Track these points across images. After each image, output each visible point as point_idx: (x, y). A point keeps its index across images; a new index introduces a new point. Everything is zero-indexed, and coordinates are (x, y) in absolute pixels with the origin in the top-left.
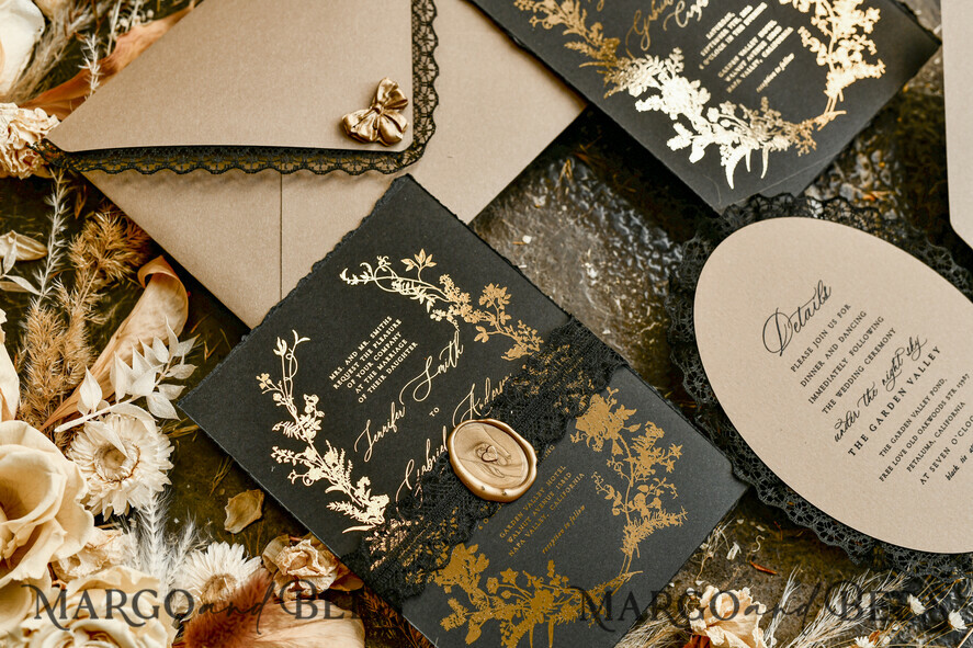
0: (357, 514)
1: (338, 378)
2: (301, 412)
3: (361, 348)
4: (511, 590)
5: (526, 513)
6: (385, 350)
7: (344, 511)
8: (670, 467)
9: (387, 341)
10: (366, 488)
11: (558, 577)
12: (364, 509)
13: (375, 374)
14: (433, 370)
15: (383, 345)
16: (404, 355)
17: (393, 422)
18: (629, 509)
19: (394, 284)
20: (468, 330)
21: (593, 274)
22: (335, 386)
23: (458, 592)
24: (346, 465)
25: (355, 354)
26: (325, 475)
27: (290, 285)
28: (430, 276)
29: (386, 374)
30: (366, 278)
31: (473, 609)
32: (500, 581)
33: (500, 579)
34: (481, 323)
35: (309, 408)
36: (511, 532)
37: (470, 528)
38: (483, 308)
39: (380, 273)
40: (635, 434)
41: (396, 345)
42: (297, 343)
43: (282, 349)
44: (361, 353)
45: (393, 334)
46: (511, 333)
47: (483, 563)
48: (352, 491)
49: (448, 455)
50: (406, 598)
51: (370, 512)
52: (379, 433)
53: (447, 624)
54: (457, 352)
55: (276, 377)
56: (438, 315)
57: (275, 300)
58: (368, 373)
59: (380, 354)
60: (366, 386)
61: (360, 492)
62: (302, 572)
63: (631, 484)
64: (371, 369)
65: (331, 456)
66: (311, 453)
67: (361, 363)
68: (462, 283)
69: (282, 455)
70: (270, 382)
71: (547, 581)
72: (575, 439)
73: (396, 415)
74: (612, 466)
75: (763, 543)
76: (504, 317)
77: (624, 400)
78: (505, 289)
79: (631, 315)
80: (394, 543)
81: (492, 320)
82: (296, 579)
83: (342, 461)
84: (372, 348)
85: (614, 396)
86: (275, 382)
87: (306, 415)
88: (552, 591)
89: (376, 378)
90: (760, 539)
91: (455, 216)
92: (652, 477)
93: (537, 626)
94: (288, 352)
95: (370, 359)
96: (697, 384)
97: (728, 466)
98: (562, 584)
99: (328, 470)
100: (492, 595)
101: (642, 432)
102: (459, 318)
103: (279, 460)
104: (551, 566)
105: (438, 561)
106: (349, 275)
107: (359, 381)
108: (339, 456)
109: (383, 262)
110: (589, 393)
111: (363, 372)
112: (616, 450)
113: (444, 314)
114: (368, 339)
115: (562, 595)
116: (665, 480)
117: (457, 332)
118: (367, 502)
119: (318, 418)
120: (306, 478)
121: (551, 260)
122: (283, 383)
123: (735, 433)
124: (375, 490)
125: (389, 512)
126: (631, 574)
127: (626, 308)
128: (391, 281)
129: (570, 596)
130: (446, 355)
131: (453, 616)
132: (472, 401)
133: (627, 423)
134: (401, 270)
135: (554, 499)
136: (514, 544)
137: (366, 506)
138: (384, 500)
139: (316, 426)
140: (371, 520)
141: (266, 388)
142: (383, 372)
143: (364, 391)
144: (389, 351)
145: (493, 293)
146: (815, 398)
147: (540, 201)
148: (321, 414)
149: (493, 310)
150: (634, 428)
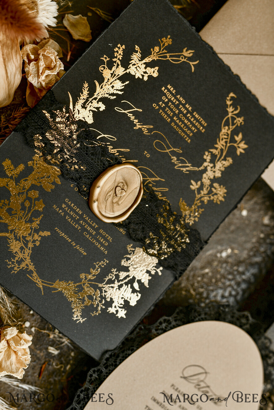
0: (81, 102)
1: (169, 90)
2: (147, 65)
3: (187, 106)
4: (30, 207)
5: (81, 216)
6: (186, 121)
7: (82, 93)
8: (112, 310)
9: (191, 123)
10: (98, 108)
11: (39, 239)
12: (84, 107)
13: (171, 115)
14: (173, 153)
15: (189, 121)
16: (183, 134)
17: (140, 126)
18: (84, 284)
19: (227, 128)
20: (198, 176)
21: (224, 254)
22: (163, 88)
23: (28, 171)
24: (113, 94)
25: (183, 102)
26: (106, 80)
27: (227, 60)
28: (232, 151)
29: (171, 122)
30: (230, 109)
31: (17, 180)
32: (37, 199)
33: (38, 199)
34: (202, 185)
35: (150, 70)
36: (69, 207)
37: (72, 179)
38: (211, 186)
39: (233, 119)
40: (132, 287)
41: (189, 129)
42: (191, 63)
43: (187, 53)
44: (184, 106)
45: (196, 127)
46: (196, 204)
47: (49, 188)
48: (95, 99)
49: (119, 163)
50: (24, 135)
51: (82, 110)
52: (133, 117)
53: (7, 163)
54: (184, 169)
55: (169, 49)
56: (207, 157)
57: (217, 49)
58: (171, 110)
59: (183, 118)
60: (164, 109)
61: (95, 104)
62: (42, 64)
63: (100, 285)
64: (174, 112)
65: (119, 85)
66: (121, 71)
67: (178, 105)
68: (226, 172)
69: (119, 51)
70: (166, 44)
71: (37, 231)
72: (129, 248)
73: (145, 129)
74: (112, 273)
75: (59, 369)
76: (206, 199)
77: (154, 278)
78: (223, 200)
79: (199, 279)
80: (61, 126)
81: (205, 191)
82: (37, 60)
83: (115, 92)
84: (187, 113)
85: (157, 273)
86: (166, 48)
87: (145, 68)
88: (30, 234)
89: (168, 115)
90: (61, 367)
91: (267, 167)
92: (105, 298)
93: (6, 225)
94: (185, 57)
95: (181, 112)
96: (164, 325)
97: (112, 347)
98: (34, 241)
99: (109, 83)
100: (27, 194)
101: (134, 291)
102: (205, 170)
103: (116, 49)
104: (47, 234)
105: (49, 157)
106: (232, 98)
107: (166, 104)
108: (119, 90)
109: (240, 120)
110: (158, 256)
111: (172, 107)
112: (123, 275)
113: (208, 160)
114: (193, 110)
115: (27, 241)
116: (104, 307)
117: (196, 169)
118: (88, 109)
119: (143, 76)
120: (104, 68)
121: (232, 228)
122: (165, 53)
123: (133, 351)
124: (96, 114)
125: (82, 124)
126: (41, 287)
127: (203, 276)
128: (228, 125)
129: (27, 247)
130: (183, 162)
131: (12, 167)
132: (153, 179)
133: (139, 281)
134: (235, 132)
135: (91, 234)
136: (61, 208)
137: (86, 108)
138: (90, 121)
139: (138, 75)
140: (76, 111)
141: (162, 42)
142: (172, 120)
143: (160, 107)
144: (185, 125)
145: (220, 192)
146: (155, 400)
147: (266, 221)
148: (146, 78)
149: (210, 192)
150: (136, 286)
